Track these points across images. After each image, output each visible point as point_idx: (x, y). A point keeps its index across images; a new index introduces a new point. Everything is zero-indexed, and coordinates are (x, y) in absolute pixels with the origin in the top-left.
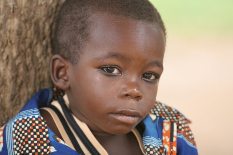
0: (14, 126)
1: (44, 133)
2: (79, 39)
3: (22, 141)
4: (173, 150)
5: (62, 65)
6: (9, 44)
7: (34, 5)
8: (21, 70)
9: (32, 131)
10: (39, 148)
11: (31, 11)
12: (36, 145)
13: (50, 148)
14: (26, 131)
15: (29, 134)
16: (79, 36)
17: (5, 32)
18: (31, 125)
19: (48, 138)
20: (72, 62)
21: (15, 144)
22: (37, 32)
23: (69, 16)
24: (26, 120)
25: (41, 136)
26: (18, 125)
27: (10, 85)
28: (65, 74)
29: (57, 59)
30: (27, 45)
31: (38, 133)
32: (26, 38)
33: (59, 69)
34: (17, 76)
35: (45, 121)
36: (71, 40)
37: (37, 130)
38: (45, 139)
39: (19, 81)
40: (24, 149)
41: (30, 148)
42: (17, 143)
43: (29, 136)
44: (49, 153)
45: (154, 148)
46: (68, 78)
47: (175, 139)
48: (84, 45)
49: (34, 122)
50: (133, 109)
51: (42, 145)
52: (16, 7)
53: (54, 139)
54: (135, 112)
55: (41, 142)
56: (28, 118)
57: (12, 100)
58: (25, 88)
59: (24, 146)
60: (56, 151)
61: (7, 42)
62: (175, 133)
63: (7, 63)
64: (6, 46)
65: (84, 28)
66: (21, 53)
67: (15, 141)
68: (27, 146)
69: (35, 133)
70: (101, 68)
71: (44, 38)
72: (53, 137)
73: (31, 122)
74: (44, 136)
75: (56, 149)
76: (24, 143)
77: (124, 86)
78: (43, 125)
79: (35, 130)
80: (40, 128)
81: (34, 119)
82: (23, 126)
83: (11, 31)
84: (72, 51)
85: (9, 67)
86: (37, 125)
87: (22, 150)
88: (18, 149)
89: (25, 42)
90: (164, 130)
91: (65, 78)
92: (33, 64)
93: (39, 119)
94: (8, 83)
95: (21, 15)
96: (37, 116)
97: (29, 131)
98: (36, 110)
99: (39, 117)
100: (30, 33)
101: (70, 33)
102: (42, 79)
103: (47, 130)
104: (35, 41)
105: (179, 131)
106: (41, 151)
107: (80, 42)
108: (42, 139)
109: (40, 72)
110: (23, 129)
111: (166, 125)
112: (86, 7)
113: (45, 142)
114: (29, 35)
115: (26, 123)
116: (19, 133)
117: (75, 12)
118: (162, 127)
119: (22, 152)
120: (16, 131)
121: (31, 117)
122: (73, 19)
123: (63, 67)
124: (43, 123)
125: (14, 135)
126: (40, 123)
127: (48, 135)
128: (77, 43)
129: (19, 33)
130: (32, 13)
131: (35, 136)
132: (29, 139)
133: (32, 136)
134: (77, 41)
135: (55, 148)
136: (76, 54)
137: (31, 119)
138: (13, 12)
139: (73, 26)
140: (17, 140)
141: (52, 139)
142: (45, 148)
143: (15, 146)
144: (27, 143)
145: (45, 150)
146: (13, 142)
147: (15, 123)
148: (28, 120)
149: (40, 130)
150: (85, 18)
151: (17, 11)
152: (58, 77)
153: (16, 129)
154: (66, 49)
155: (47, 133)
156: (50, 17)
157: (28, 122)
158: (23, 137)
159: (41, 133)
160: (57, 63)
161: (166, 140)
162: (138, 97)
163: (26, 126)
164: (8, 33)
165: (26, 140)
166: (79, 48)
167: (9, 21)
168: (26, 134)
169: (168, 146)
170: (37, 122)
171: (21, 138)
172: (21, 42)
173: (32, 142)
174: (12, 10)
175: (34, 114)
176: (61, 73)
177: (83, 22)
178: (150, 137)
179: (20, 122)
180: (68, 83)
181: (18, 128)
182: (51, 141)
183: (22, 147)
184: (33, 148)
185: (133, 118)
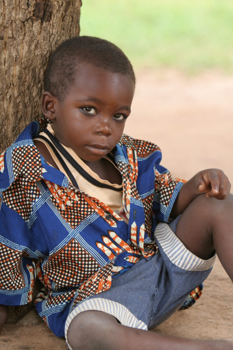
0: (12, 153)
1: (37, 158)
2: (67, 82)
3: (19, 164)
4: (136, 169)
5: (51, 100)
6: (12, 86)
7: (32, 55)
8: (21, 107)
9: (27, 156)
10: (33, 169)
11: (29, 60)
12: (30, 167)
13: (42, 170)
14: (22, 157)
15: (25, 158)
16: (66, 80)
17: (9, 77)
18: (27, 151)
19: (40, 162)
20: (59, 99)
21: (14, 167)
22: (34, 77)
23: (60, 62)
24: (22, 148)
25: (35, 160)
26: (16, 152)
27: (12, 119)
28: (53, 107)
29: (47, 95)
30: (26, 87)
31: (32, 158)
32: (25, 81)
33: (48, 102)
34: (17, 112)
35: (38, 149)
36: (60, 81)
37: (32, 156)
38: (38, 163)
39: (19, 116)
40: (22, 170)
41: (26, 170)
42: (16, 166)
43: (25, 160)
44: (41, 173)
45: (125, 164)
46: (54, 110)
47: (136, 162)
48: (70, 88)
49: (29, 149)
50: (103, 144)
51: (36, 167)
52: (18, 57)
53: (45, 163)
54: (105, 146)
55: (35, 165)
56: (24, 146)
57: (13, 131)
58: (24, 122)
59: (21, 168)
60: (47, 172)
61: (10, 85)
62: (136, 158)
63: (10, 101)
64: (9, 88)
65: (71, 74)
66: (21, 93)
67: (14, 164)
68: (24, 168)
69: (30, 158)
70: (81, 108)
71: (39, 82)
72: (44, 161)
73: (26, 149)
74: (37, 160)
75: (47, 171)
76: (22, 166)
77: (99, 125)
78: (36, 152)
79: (30, 156)
80: (34, 154)
81: (29, 147)
82: (20, 153)
83: (14, 76)
84: (60, 91)
85: (12, 105)
86: (31, 151)
87: (20, 171)
88: (16, 170)
89: (25, 85)
90: (129, 154)
91: (52, 110)
92: (30, 102)
93: (33, 148)
94: (10, 117)
95: (22, 63)
96: (31, 145)
97: (25, 156)
98: (31, 140)
99: (33, 146)
100: (29, 78)
101: (60, 76)
102: (37, 115)
103: (39, 156)
104: (32, 84)
105: (138, 156)
106: (35, 172)
107: (67, 85)
108: (35, 163)
109: (36, 109)
110: (20, 155)
111: (129, 151)
112: (74, 57)
113: (38, 165)
114: (27, 79)
115: (22, 150)
116: (17, 158)
117: (65, 60)
118: (127, 152)
119: (20, 173)
120: (14, 157)
121: (26, 145)
122: (63, 65)
123: (51, 101)
124: (36, 150)
125: (13, 160)
126: (34, 150)
127: (40, 160)
128: (64, 85)
129: (20, 78)
130: (31, 62)
131: (30, 160)
132: (25, 163)
133: (28, 161)
134: (64, 83)
135: (46, 169)
136: (62, 94)
137: (27, 147)
138: (16, 60)
139: (62, 70)
140: (16, 164)
141: (43, 162)
142: (38, 169)
143: (14, 169)
144: (23, 166)
145: (38, 171)
146: (12, 165)
147: (14, 150)
148: (24, 148)
149: (34, 156)
150: (72, 66)
151: (18, 60)
152: (47, 109)
153: (14, 155)
154: (55, 88)
155: (39, 158)
156: (44, 65)
157: (24, 150)
158: (21, 161)
159: (35, 158)
160: (47, 98)
161: (131, 160)
162: (108, 134)
163: (22, 152)
164: (11, 77)
165: (23, 163)
166: (66, 89)
167: (12, 68)
168: (23, 159)
169: (133, 165)
170: (31, 149)
171: (19, 162)
172: (21, 85)
173: (28, 165)
174: (15, 60)
175: (29, 143)
176: (49, 106)
177: (71, 69)
178: (121, 156)
179: (18, 149)
180: (54, 115)
181: (16, 154)
182: (42, 164)
183: (20, 169)
184: (28, 169)
185: (103, 150)
